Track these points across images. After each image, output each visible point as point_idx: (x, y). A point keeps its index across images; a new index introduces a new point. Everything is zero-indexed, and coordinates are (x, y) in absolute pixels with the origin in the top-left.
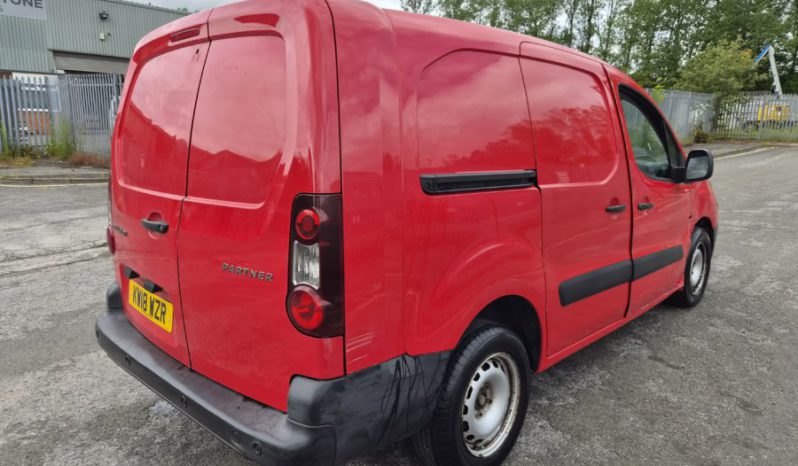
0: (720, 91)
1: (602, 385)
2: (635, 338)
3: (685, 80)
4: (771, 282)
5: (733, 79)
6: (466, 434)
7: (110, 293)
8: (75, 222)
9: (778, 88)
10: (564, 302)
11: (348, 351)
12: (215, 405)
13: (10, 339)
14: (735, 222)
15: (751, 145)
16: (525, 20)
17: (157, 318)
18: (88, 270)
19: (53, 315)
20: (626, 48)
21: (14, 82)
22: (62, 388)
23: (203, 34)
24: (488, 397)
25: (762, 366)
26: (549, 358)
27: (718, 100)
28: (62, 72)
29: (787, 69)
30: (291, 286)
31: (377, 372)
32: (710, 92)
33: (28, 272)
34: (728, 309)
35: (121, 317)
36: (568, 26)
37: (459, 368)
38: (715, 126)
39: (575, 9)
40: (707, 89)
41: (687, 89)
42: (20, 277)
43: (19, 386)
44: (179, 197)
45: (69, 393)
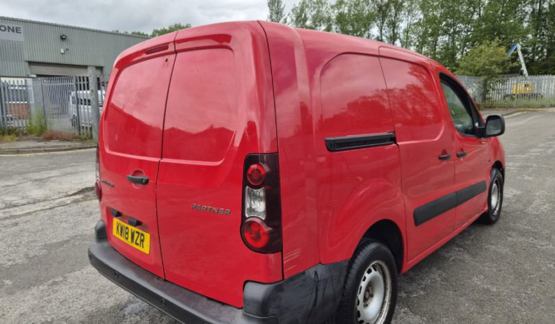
0: (486, 75)
1: (442, 281)
2: (457, 246)
3: (462, 68)
4: (544, 204)
5: (495, 66)
6: (359, 319)
7: (98, 228)
8: (51, 179)
9: (525, 72)
10: (417, 223)
11: (284, 262)
12: (188, 305)
13: (17, 264)
14: (511, 164)
15: (510, 111)
16: (350, 31)
17: (137, 244)
18: (65, 212)
19: (46, 245)
20: (419, 47)
21: (3, 84)
22: (59, 297)
23: (171, 48)
24: (371, 293)
25: (549, 264)
26: (409, 263)
27: (485, 81)
28: (35, 76)
29: (529, 59)
30: (243, 217)
31: (303, 277)
32: (480, 76)
33: (23, 215)
34: (518, 224)
35: (106, 244)
36: (379, 34)
37: (354, 272)
38: (484, 99)
39: (383, 23)
40: (477, 74)
41: (463, 74)
42: (18, 219)
43: (29, 297)
44: (157, 160)
45: (65, 300)
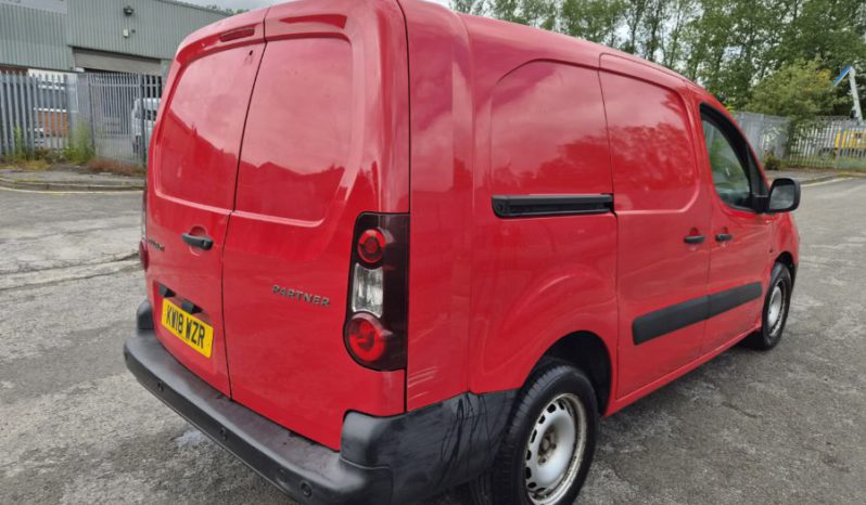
0: (794, 114)
1: (672, 432)
2: (706, 381)
3: (757, 101)
4: (855, 325)
5: (809, 101)
6: (528, 481)
7: (142, 310)
8: (94, 233)
9: (858, 113)
10: (637, 341)
11: (409, 386)
12: (260, 440)
13: (25, 358)
14: (813, 258)
15: (827, 174)
16: (584, 30)
17: (194, 341)
18: (108, 285)
19: (72, 332)
20: (693, 63)
21: (31, 79)
22: (82, 413)
23: (258, 34)
24: (552, 442)
25: (847, 418)
26: (619, 401)
27: (793, 124)
28: (82, 70)
30: (349, 312)
31: (439, 411)
32: (785, 115)
33: (44, 285)
34: (808, 353)
35: (151, 338)
36: (629, 37)
37: (524, 409)
38: (788, 152)
39: (638, 20)
40: (780, 111)
41: (759, 110)
42: (35, 291)
43: (36, 410)
44: (226, 212)
45: (90, 419)
